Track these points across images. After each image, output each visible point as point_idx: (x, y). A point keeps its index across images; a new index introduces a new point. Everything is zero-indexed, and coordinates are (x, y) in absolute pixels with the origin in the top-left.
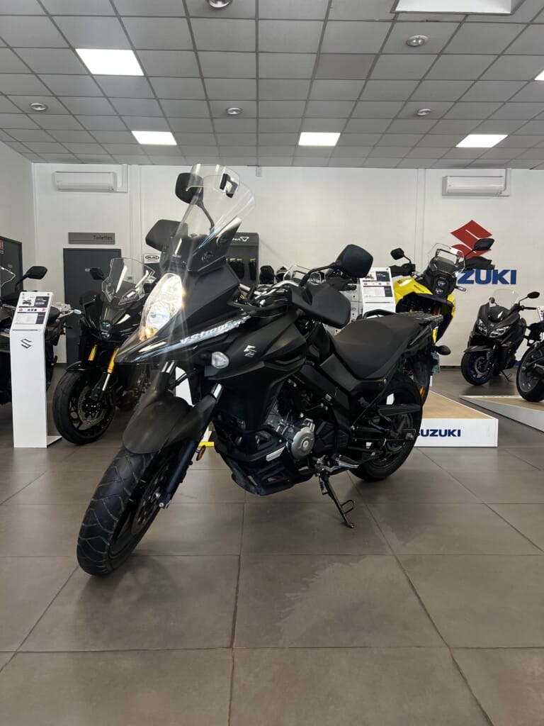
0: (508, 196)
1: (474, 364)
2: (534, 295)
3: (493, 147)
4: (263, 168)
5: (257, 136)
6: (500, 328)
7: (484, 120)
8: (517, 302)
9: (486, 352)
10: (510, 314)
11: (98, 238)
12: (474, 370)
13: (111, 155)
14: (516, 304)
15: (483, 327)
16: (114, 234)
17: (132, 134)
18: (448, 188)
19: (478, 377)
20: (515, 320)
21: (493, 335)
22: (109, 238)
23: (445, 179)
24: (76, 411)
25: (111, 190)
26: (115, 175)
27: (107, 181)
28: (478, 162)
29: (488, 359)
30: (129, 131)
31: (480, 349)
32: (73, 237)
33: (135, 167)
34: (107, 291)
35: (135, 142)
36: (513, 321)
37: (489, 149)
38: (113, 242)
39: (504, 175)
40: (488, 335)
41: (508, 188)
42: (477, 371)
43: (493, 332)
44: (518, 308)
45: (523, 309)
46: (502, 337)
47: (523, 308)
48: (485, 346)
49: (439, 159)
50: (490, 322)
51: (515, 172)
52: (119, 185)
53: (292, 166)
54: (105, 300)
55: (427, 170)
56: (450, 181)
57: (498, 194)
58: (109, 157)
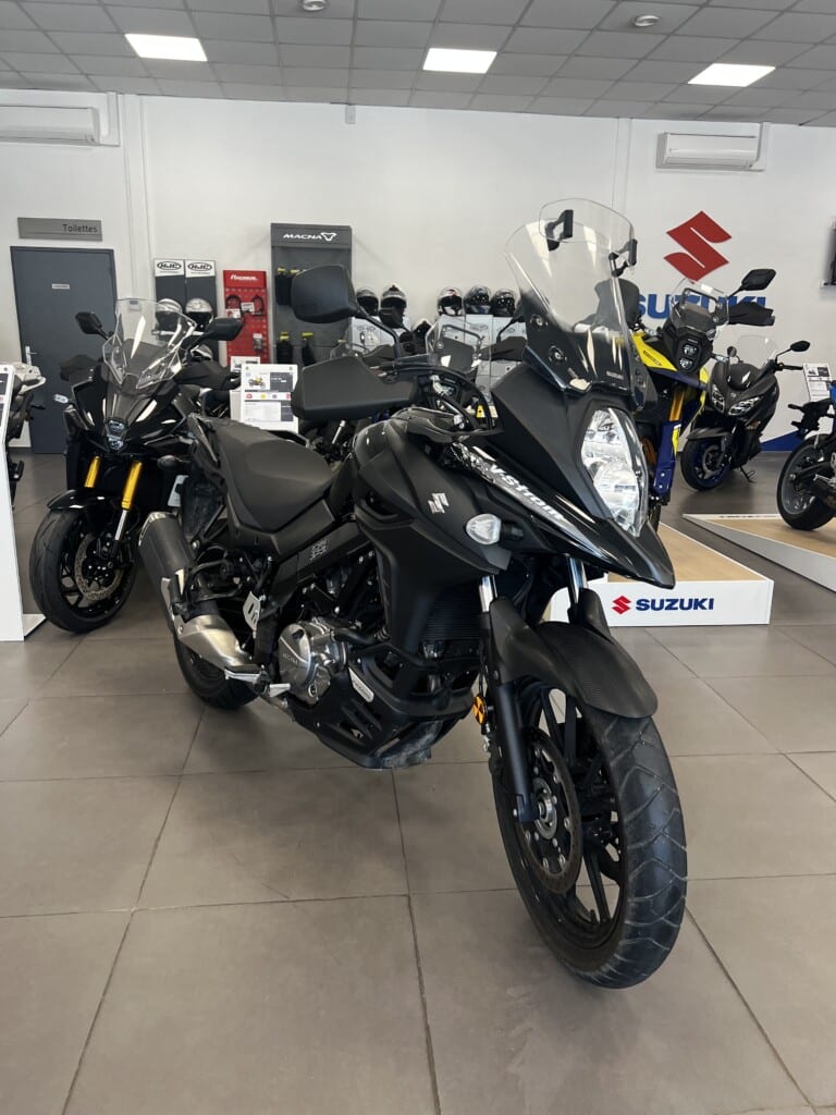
0: (761, 171)
1: (701, 458)
2: (801, 346)
3: (750, 87)
4: (358, 107)
5: (352, 53)
6: (745, 400)
7: (743, 40)
8: (772, 357)
9: (720, 438)
10: (762, 376)
11: (71, 229)
12: (701, 467)
13: (87, 75)
14: (772, 361)
15: (717, 397)
16: (99, 222)
17: (125, 39)
18: (668, 154)
19: (706, 477)
20: (769, 386)
21: (733, 411)
22: (91, 229)
23: (662, 139)
24: (71, 575)
25: (90, 141)
26: (96, 113)
27: (81, 123)
28: (719, 110)
29: (723, 449)
30: (121, 33)
31: (713, 433)
32: (27, 226)
33: (131, 99)
34: (113, 362)
35: (131, 54)
36: (767, 389)
37: (743, 89)
38: (99, 238)
39: (757, 135)
40: (726, 411)
41: (762, 155)
42: (705, 468)
43: (734, 407)
44: (774, 366)
45: (781, 370)
46: (748, 415)
47: (780, 367)
48: (719, 429)
49: (656, 102)
50: (729, 389)
51: (774, 129)
52: (104, 131)
53: (408, 105)
54: (111, 379)
55: (634, 120)
56: (671, 142)
57: (746, 167)
58: (82, 79)
